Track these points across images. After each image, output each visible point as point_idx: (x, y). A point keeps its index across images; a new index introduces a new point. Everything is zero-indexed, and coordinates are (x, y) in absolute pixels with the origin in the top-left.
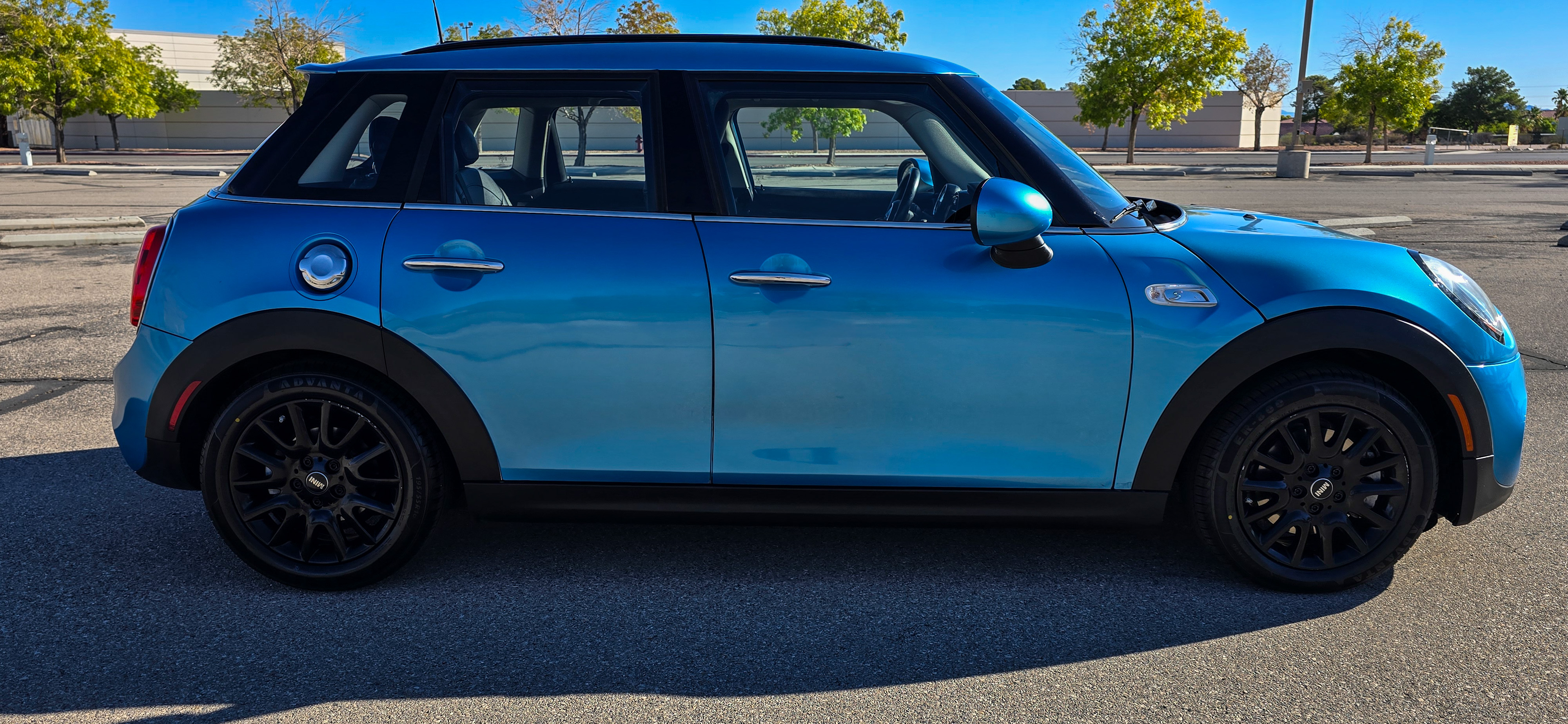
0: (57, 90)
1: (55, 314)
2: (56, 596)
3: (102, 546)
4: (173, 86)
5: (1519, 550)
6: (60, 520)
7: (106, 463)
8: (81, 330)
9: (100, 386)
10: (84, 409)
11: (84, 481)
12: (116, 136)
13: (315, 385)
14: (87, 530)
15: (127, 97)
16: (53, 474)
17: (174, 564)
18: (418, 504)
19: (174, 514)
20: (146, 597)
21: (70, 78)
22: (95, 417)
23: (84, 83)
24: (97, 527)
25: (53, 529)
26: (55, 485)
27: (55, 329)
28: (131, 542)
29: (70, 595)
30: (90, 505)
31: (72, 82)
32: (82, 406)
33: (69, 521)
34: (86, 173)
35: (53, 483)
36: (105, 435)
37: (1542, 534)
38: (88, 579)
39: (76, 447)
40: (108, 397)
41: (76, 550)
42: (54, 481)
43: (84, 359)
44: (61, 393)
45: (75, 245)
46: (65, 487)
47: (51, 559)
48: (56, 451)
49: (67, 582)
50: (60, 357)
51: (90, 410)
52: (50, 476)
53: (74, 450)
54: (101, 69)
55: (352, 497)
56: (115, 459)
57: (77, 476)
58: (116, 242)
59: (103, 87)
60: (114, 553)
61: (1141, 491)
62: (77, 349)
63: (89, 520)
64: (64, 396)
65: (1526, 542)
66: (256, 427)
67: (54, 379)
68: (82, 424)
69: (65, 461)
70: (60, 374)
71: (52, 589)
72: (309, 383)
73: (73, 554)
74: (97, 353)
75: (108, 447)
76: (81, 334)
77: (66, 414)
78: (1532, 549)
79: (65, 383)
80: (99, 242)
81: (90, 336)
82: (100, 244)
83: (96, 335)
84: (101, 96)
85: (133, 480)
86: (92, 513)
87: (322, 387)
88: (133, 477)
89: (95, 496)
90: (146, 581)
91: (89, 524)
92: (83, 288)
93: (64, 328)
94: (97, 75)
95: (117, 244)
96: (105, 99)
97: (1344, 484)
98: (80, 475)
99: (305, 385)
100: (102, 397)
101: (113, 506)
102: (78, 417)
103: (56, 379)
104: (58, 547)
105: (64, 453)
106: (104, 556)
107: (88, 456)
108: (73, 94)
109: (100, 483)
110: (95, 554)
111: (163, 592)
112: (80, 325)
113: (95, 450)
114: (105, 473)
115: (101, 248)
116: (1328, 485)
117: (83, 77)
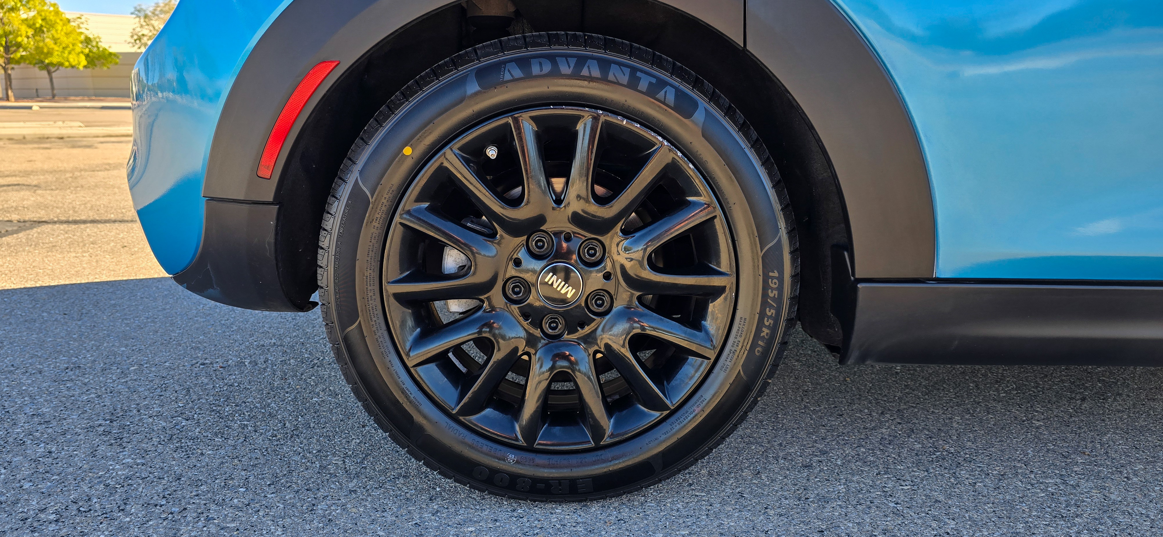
0: (6, 42)
1: (7, 176)
2: (24, 520)
3: (98, 415)
4: (98, 48)
6: (24, 373)
7: (83, 300)
8: (35, 186)
9: (62, 227)
10: (47, 245)
11: (56, 320)
12: (53, 88)
13: (576, 75)
14: (69, 389)
15: (64, 48)
16: (11, 312)
17: (235, 447)
18: (768, 327)
19: (203, 364)
20: (208, 519)
21: (16, 33)
22: (61, 252)
23: (28, 37)
24: (85, 384)
25: (13, 389)
26: (15, 326)
27: (9, 185)
28: (147, 407)
29: (52, 517)
30: (68, 352)
31: (17, 36)
32: (43, 243)
33: (39, 376)
34: (30, 108)
35: (10, 324)
36: (76, 269)
38: (83, 480)
39: (40, 282)
40: (74, 235)
41: (54, 423)
42: (13, 321)
43: (39, 206)
44: (17, 232)
45: (24, 138)
46: (28, 328)
47: (11, 440)
48: (13, 286)
49: (43, 486)
50: (14, 204)
51: (53, 246)
52: (6, 315)
53: (38, 285)
54: (42, 26)
55: (627, 314)
56: (95, 295)
57: (45, 314)
58: (60, 136)
59: (43, 41)
60: (122, 427)
62: (33, 199)
63: (71, 373)
64: (21, 235)
66: (442, 170)
67: (8, 221)
68: (46, 259)
69: (26, 297)
70: (15, 217)
71: (15, 503)
72: (565, 69)
73: (50, 431)
74: (55, 201)
75: (83, 282)
76: (35, 188)
77: (24, 251)
79: (22, 224)
80: (46, 136)
81: (46, 190)
82: (48, 138)
83: (52, 190)
84: (42, 48)
85: (126, 319)
86: (73, 363)
87: (590, 79)
88: (125, 314)
89: (75, 340)
90: (197, 483)
91: (72, 380)
92: (35, 161)
93: (18, 185)
94: (39, 31)
95: (62, 138)
96: (45, 50)
98: (49, 313)
99: (555, 73)
100: (67, 235)
101: (105, 353)
102: (39, 253)
103: (11, 221)
104: (22, 418)
105: (25, 288)
106: (106, 433)
107: (58, 292)
108: (19, 45)
109: (80, 323)
110: (90, 429)
111: (237, 508)
112: (35, 182)
113: (66, 285)
114: (84, 311)
115: (49, 140)
117: (27, 32)
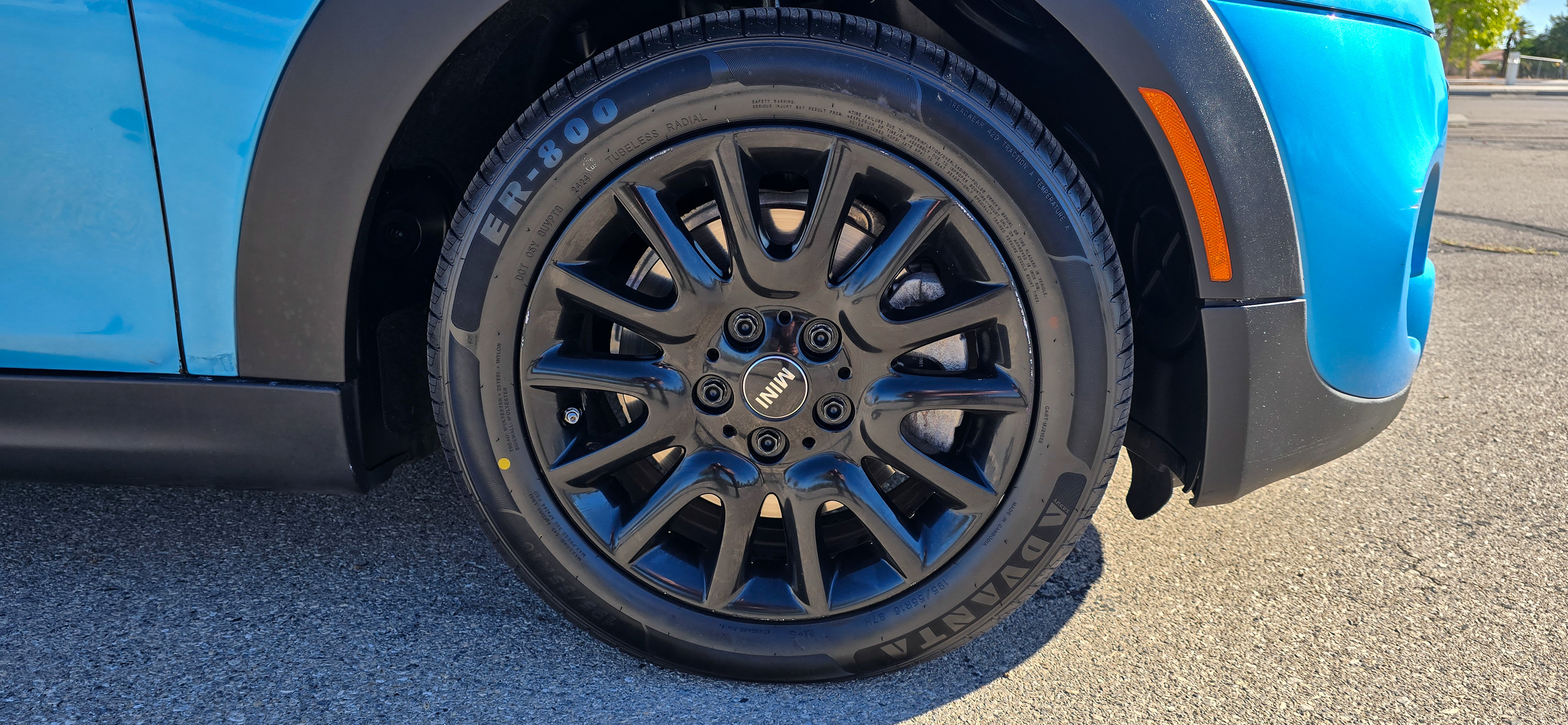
5: (1428, 563)
37: (1497, 524)
61: (265, 381)
65: (1451, 544)
78: (1460, 564)
97: (844, 374)
116: (791, 376)
